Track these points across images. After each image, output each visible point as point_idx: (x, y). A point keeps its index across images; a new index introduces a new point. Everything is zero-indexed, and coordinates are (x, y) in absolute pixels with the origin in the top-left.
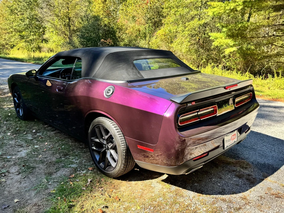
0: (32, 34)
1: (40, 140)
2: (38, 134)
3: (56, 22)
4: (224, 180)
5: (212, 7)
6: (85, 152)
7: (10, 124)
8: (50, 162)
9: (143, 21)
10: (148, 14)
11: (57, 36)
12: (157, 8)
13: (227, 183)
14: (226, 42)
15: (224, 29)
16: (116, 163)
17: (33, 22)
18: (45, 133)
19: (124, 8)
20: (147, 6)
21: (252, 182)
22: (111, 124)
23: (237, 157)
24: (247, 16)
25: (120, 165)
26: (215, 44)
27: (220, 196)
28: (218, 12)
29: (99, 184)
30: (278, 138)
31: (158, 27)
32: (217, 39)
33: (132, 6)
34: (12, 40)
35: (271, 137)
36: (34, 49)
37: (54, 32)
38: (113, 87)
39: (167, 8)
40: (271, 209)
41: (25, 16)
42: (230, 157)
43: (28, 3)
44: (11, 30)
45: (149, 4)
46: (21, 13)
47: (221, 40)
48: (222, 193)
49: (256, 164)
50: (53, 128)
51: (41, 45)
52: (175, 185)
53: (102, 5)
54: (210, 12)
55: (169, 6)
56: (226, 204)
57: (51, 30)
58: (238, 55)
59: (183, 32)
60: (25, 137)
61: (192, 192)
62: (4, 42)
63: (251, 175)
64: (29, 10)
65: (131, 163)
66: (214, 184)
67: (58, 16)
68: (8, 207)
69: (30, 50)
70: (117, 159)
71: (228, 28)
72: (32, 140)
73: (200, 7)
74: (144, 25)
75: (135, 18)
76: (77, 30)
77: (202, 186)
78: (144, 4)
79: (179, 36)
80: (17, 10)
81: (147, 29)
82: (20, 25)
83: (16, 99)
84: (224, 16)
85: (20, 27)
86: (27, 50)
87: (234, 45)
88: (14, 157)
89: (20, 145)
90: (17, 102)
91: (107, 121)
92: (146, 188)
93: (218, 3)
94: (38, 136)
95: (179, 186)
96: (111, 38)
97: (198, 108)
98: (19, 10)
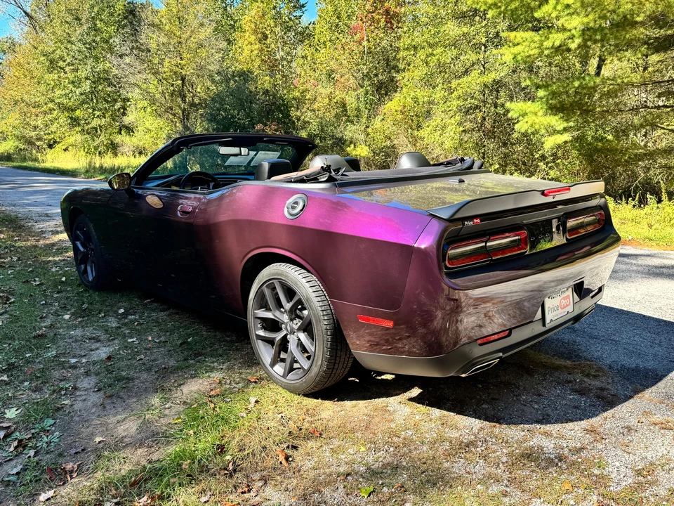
0: (97, 113)
1: (137, 327)
2: (130, 317)
3: (151, 86)
4: (547, 399)
5: (511, 44)
6: (237, 350)
7: (67, 299)
8: (165, 368)
9: (352, 81)
10: (364, 65)
11: (154, 118)
12: (384, 51)
13: (555, 403)
14: (545, 123)
15: (541, 93)
16: (310, 362)
17: (100, 88)
18: (146, 314)
19: (307, 52)
20: (361, 47)
21: (609, 402)
22: (300, 277)
23: (576, 357)
24: (594, 62)
25: (320, 363)
26: (521, 127)
27: (538, 426)
28: (527, 54)
29: (275, 405)
30: (668, 319)
31: (386, 94)
32: (526, 117)
33: (328, 48)
34: (53, 128)
35: (653, 318)
36: (102, 148)
37: (149, 109)
38: (304, 196)
39: (407, 49)
40: (650, 449)
41: (82, 74)
42: (559, 357)
43: (88, 46)
44: (51, 105)
45: (365, 43)
46: (72, 68)
47: (534, 118)
48: (545, 420)
49: (617, 369)
50: (161, 305)
51: (118, 139)
52: (439, 407)
53: (257, 47)
54: (507, 55)
55: (414, 43)
56: (553, 442)
57: (140, 106)
58: (575, 153)
59: (445, 102)
60: (103, 322)
61: (477, 421)
62: (33, 134)
63: (608, 389)
64: (92, 60)
65: (342, 360)
66: (525, 405)
67: (156, 73)
68: (83, 450)
69: (93, 150)
70: (313, 350)
71: (550, 88)
72: (120, 328)
73: (484, 45)
74: (355, 90)
75: (333, 76)
76: (200, 104)
77: (499, 410)
78: (355, 44)
79: (437, 111)
80: (64, 61)
81: (363, 99)
82: (70, 95)
83: (78, 243)
84: (540, 64)
85: (70, 99)
86: (86, 150)
87: (565, 130)
88: (84, 360)
89: (94, 338)
90: (82, 249)
91: (290, 269)
92: (376, 414)
93: (526, 33)
94: (132, 322)
95: (449, 410)
96: (279, 121)
97: (487, 232)
98: (68, 61)
